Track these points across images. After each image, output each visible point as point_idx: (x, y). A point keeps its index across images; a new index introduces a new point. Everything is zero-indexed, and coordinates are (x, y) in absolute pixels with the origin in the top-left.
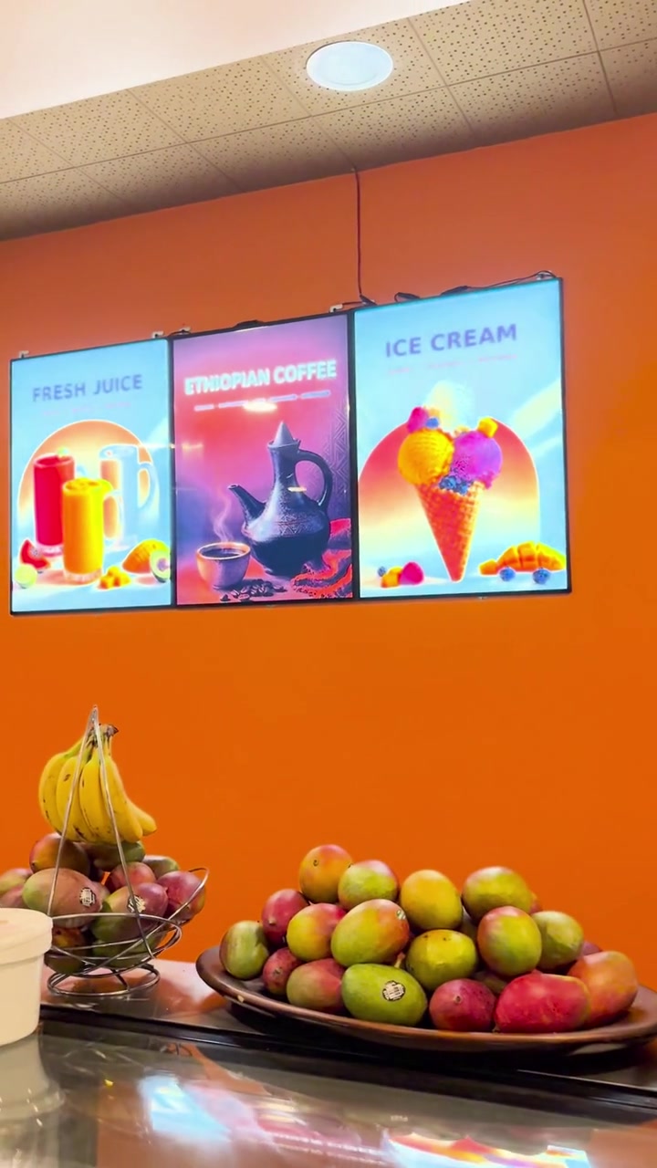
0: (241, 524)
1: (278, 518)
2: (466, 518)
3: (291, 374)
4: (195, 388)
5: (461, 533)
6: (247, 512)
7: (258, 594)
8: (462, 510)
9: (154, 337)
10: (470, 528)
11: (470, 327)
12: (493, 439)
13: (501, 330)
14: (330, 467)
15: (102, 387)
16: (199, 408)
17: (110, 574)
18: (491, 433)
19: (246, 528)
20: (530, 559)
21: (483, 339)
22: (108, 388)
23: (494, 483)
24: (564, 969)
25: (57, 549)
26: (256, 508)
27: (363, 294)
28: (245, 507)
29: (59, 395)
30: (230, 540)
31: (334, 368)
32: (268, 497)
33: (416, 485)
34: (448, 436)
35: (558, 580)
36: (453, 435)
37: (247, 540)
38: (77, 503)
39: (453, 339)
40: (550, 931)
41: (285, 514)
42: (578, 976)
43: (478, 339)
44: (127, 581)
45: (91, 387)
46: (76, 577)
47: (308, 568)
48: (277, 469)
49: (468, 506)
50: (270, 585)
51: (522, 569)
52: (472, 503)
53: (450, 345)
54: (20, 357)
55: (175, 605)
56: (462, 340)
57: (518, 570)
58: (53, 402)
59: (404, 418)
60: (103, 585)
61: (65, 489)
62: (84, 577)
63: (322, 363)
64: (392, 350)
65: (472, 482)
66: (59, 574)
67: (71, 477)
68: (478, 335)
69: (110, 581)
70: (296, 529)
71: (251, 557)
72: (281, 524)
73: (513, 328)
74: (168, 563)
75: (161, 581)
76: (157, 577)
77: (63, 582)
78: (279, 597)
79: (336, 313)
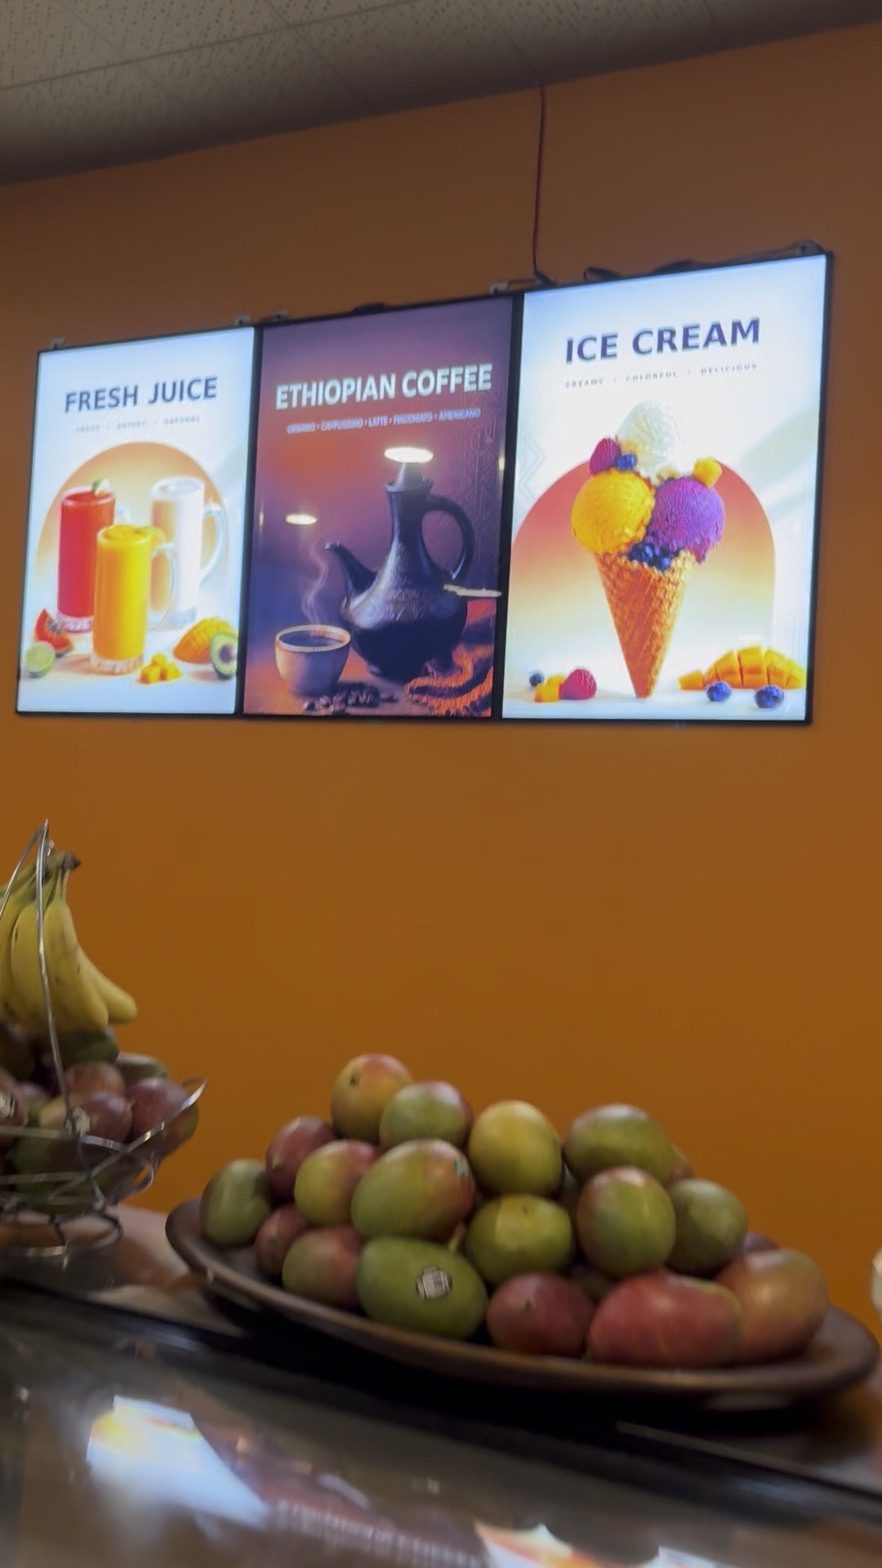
0: (341, 602)
1: (393, 595)
2: (666, 606)
3: (426, 382)
4: (289, 400)
5: (656, 628)
6: (350, 584)
7: (357, 704)
8: (660, 593)
9: (237, 322)
10: (669, 622)
11: (690, 322)
12: (714, 490)
13: (736, 326)
14: (473, 523)
15: (160, 393)
16: (294, 429)
17: (154, 664)
18: (711, 482)
19: (346, 606)
20: (755, 671)
21: (709, 339)
22: (169, 394)
23: (709, 555)
24: (711, 1271)
25: (84, 623)
26: (362, 579)
27: (540, 268)
28: (348, 575)
29: (100, 403)
30: (323, 623)
31: (488, 377)
32: (381, 561)
33: (596, 555)
34: (648, 481)
35: (793, 705)
36: (655, 481)
37: (347, 624)
38: (116, 560)
39: (665, 339)
40: (695, 1213)
41: (404, 588)
42: (731, 1286)
43: (701, 341)
44: (177, 674)
45: (146, 393)
46: (108, 664)
47: (430, 669)
48: (397, 524)
49: (670, 587)
50: (375, 692)
51: (742, 685)
52: (676, 584)
53: (660, 348)
54: (52, 346)
55: (240, 713)
56: (678, 340)
57: (735, 686)
58: (93, 413)
59: (585, 454)
60: (145, 679)
61: (100, 537)
62: (120, 665)
63: (472, 369)
64: (575, 350)
65: (677, 554)
66: (87, 659)
67: (111, 522)
68: (703, 333)
69: (154, 673)
70: (416, 612)
71: (351, 649)
72: (396, 603)
73: (755, 324)
74: (235, 651)
75: (223, 677)
76: (217, 671)
77: (89, 671)
78: (385, 710)
79: (498, 295)
